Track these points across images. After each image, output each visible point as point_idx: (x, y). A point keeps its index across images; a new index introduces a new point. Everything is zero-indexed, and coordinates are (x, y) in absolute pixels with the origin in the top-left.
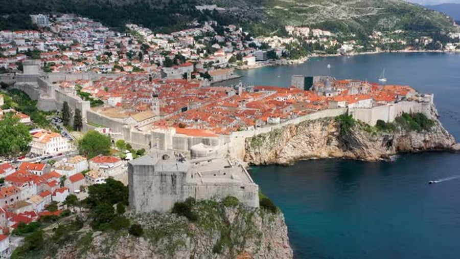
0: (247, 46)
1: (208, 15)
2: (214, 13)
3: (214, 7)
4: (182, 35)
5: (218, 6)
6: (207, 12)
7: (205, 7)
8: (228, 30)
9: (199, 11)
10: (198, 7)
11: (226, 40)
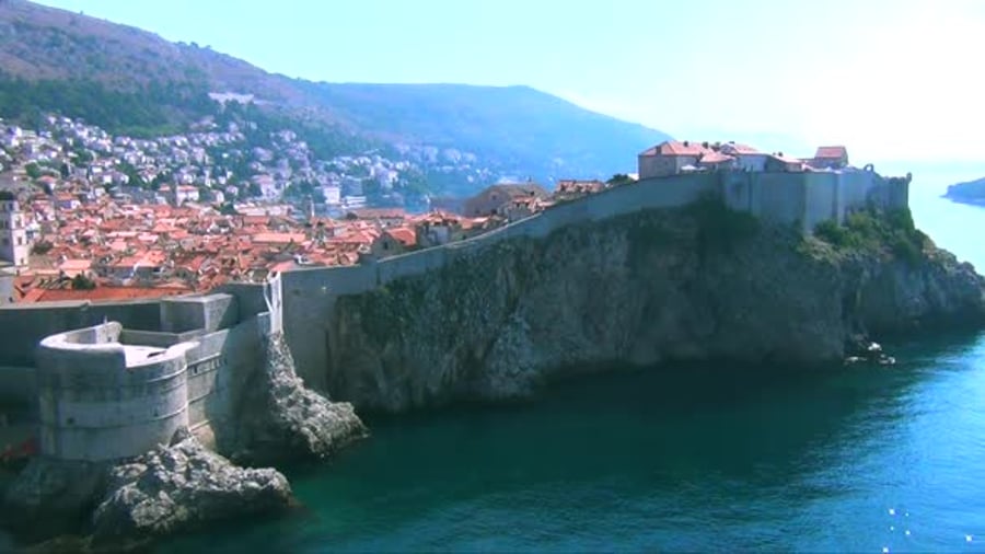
0: (321, 168)
1: (236, 111)
2: (249, 109)
3: (250, 97)
4: (179, 143)
5: (258, 96)
6: (233, 105)
7: (231, 96)
8: (279, 140)
9: (216, 102)
10: (213, 96)
11: (277, 158)
